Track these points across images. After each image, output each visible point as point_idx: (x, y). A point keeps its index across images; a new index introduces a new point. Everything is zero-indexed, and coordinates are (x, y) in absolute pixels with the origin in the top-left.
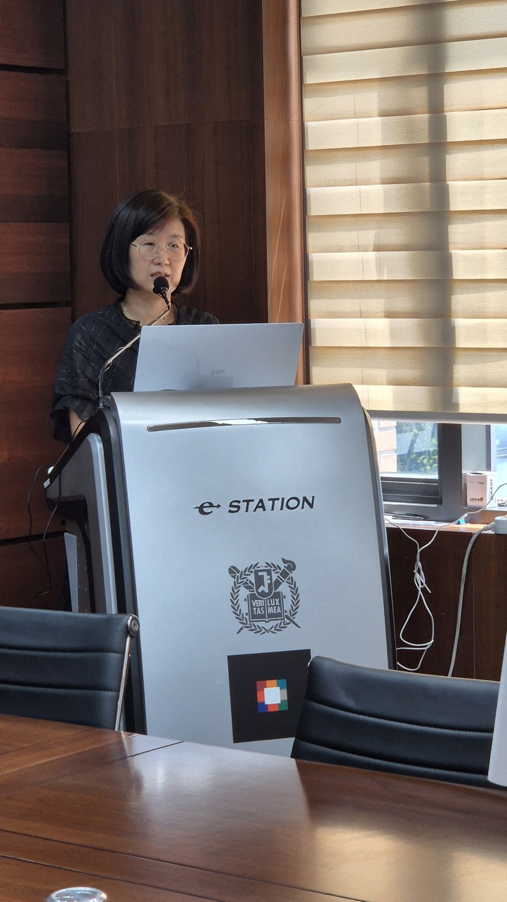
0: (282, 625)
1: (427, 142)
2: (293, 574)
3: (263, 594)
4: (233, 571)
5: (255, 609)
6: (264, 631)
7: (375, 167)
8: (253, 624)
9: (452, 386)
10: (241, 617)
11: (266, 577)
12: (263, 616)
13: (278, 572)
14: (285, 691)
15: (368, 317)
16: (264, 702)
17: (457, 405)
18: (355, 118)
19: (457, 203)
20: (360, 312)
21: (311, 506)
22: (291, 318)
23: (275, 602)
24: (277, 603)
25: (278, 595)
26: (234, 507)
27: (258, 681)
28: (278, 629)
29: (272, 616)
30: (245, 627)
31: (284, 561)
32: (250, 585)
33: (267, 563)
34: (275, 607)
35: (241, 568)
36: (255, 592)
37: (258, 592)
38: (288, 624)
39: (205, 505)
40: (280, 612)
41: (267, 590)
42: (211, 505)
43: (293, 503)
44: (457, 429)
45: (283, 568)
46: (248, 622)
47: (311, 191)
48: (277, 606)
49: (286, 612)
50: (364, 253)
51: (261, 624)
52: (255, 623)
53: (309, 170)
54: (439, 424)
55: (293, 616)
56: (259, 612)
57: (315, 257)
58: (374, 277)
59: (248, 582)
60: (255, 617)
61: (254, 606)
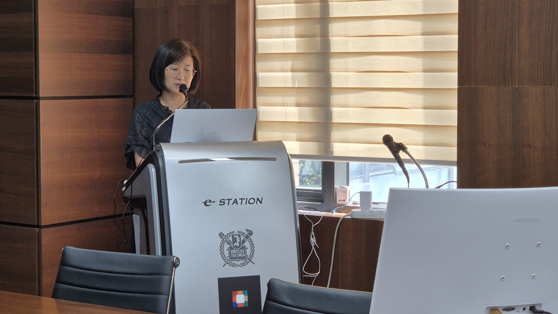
0: (246, 263)
1: (319, 17)
2: (252, 237)
3: (236, 247)
4: (221, 235)
5: (232, 254)
6: (236, 265)
7: (292, 29)
8: (231, 262)
9: (330, 142)
10: (225, 258)
11: (238, 238)
12: (236, 258)
13: (244, 236)
14: (247, 296)
15: (287, 106)
16: (236, 302)
17: (332, 152)
18: (282, 4)
19: (334, 48)
20: (283, 103)
21: (261, 202)
22: (247, 106)
23: (242, 251)
24: (243, 252)
25: (244, 248)
26: (222, 202)
27: (233, 291)
28: (244, 265)
29: (240, 258)
30: (227, 263)
31: (247, 230)
32: (230, 242)
33: (238, 231)
34: (242, 254)
35: (225, 234)
36: (232, 246)
37: (233, 246)
38: (249, 262)
39: (207, 201)
40: (245, 256)
41: (238, 245)
42: (210, 201)
43: (252, 201)
44: (332, 164)
45: (246, 234)
46: (229, 261)
47: (259, 41)
48: (243, 253)
49: (248, 256)
50: (286, 73)
51: (235, 262)
52: (232, 262)
53: (258, 30)
54: (323, 162)
55: (251, 258)
56: (234, 256)
57: (260, 75)
58: (291, 86)
59: (229, 241)
60: (232, 258)
61: (232, 253)
